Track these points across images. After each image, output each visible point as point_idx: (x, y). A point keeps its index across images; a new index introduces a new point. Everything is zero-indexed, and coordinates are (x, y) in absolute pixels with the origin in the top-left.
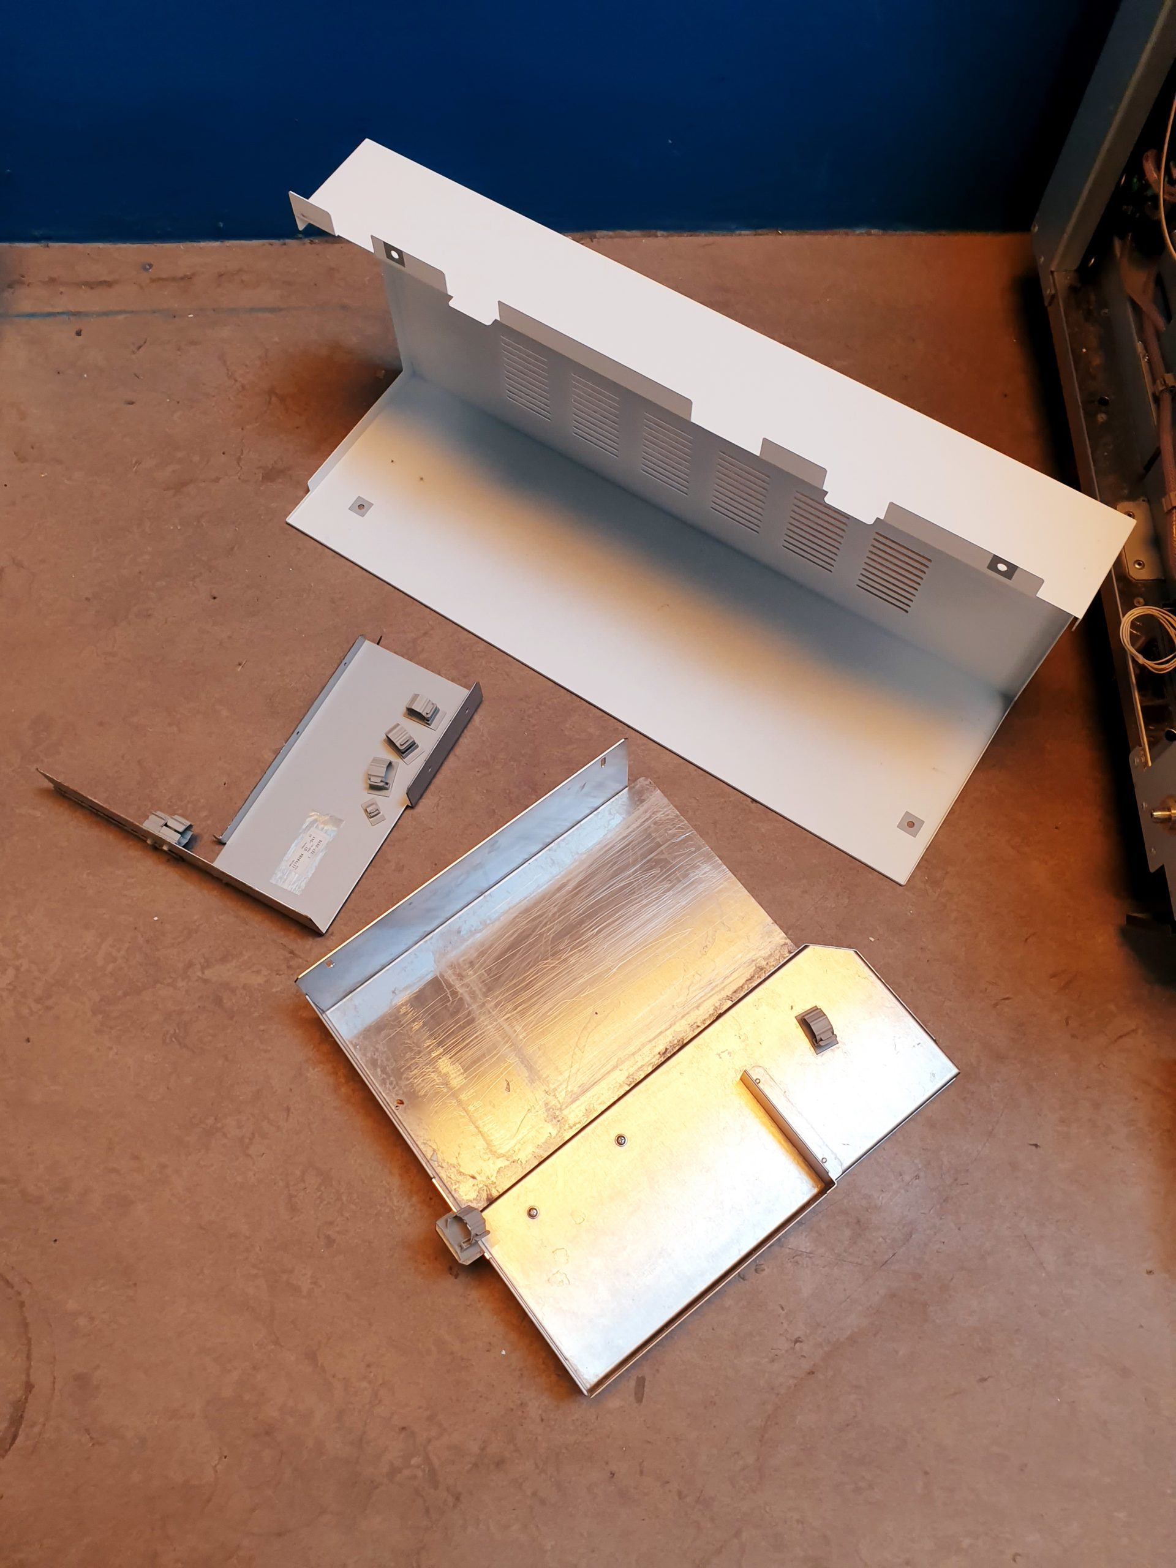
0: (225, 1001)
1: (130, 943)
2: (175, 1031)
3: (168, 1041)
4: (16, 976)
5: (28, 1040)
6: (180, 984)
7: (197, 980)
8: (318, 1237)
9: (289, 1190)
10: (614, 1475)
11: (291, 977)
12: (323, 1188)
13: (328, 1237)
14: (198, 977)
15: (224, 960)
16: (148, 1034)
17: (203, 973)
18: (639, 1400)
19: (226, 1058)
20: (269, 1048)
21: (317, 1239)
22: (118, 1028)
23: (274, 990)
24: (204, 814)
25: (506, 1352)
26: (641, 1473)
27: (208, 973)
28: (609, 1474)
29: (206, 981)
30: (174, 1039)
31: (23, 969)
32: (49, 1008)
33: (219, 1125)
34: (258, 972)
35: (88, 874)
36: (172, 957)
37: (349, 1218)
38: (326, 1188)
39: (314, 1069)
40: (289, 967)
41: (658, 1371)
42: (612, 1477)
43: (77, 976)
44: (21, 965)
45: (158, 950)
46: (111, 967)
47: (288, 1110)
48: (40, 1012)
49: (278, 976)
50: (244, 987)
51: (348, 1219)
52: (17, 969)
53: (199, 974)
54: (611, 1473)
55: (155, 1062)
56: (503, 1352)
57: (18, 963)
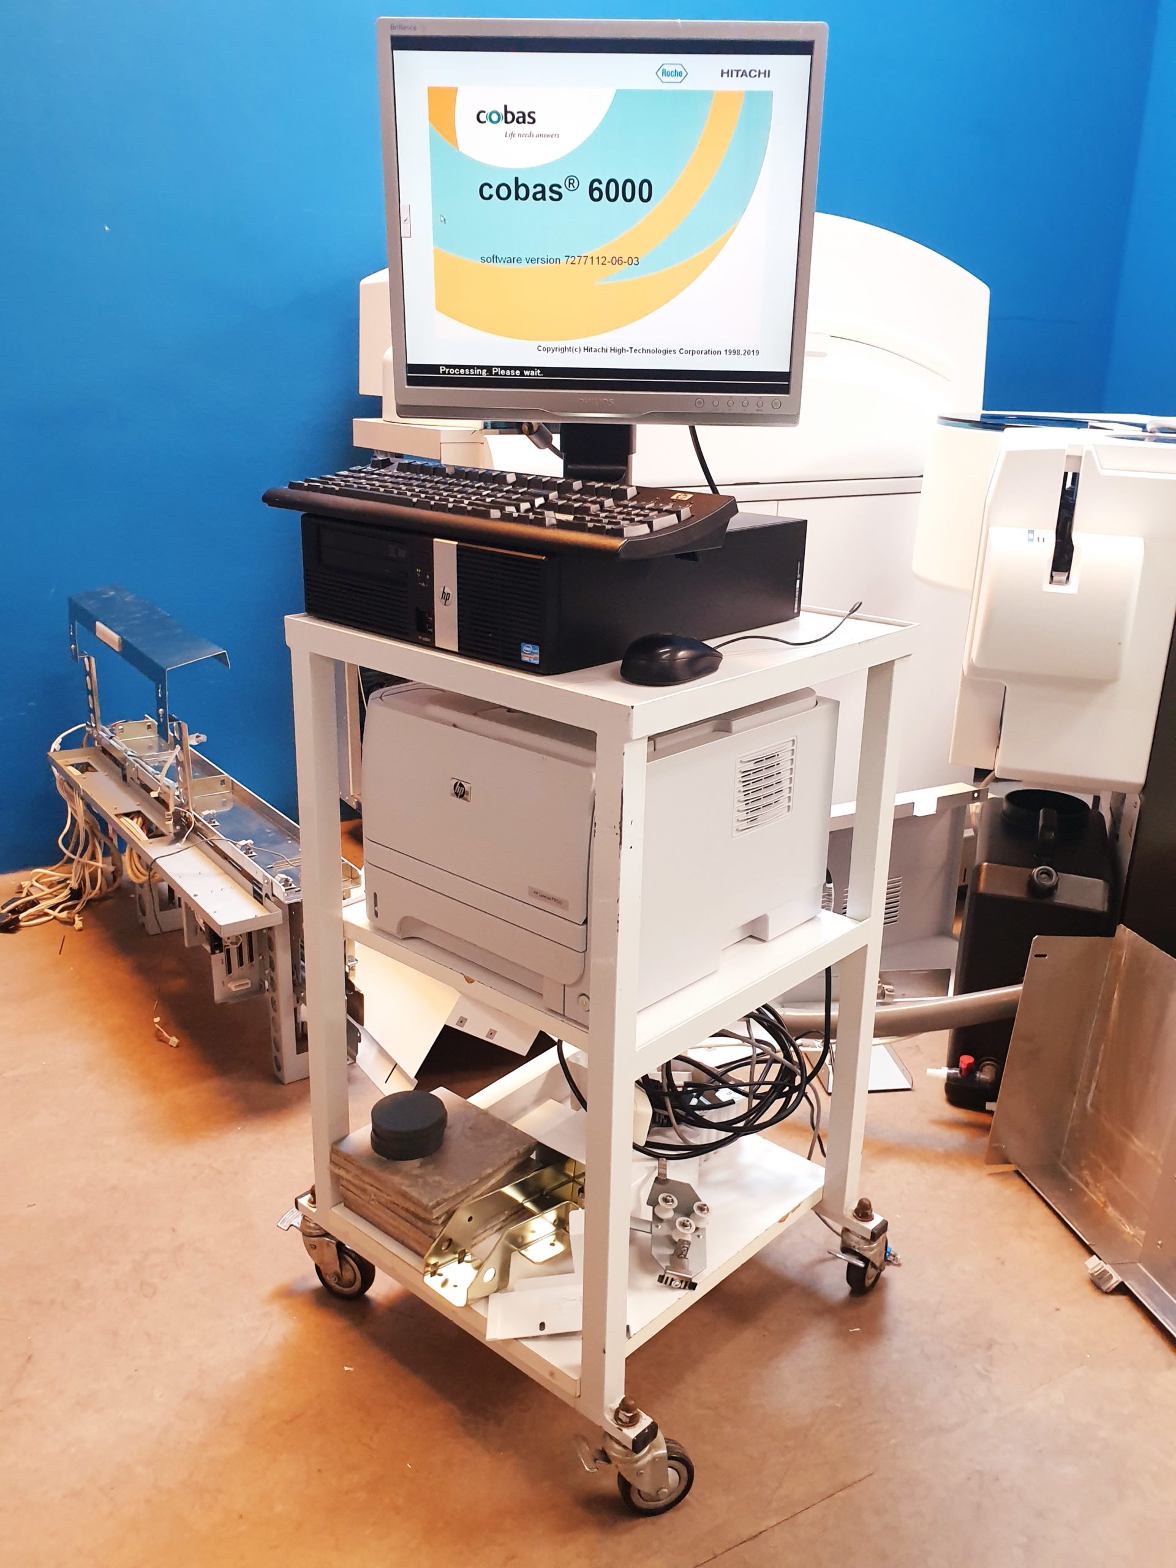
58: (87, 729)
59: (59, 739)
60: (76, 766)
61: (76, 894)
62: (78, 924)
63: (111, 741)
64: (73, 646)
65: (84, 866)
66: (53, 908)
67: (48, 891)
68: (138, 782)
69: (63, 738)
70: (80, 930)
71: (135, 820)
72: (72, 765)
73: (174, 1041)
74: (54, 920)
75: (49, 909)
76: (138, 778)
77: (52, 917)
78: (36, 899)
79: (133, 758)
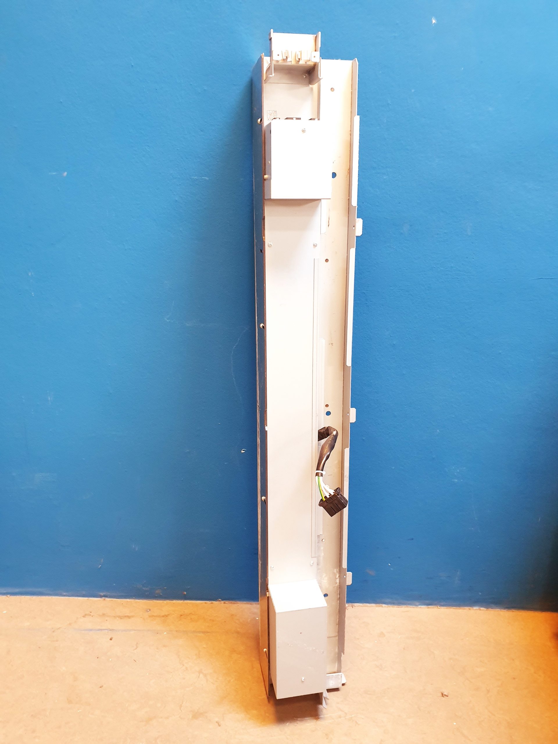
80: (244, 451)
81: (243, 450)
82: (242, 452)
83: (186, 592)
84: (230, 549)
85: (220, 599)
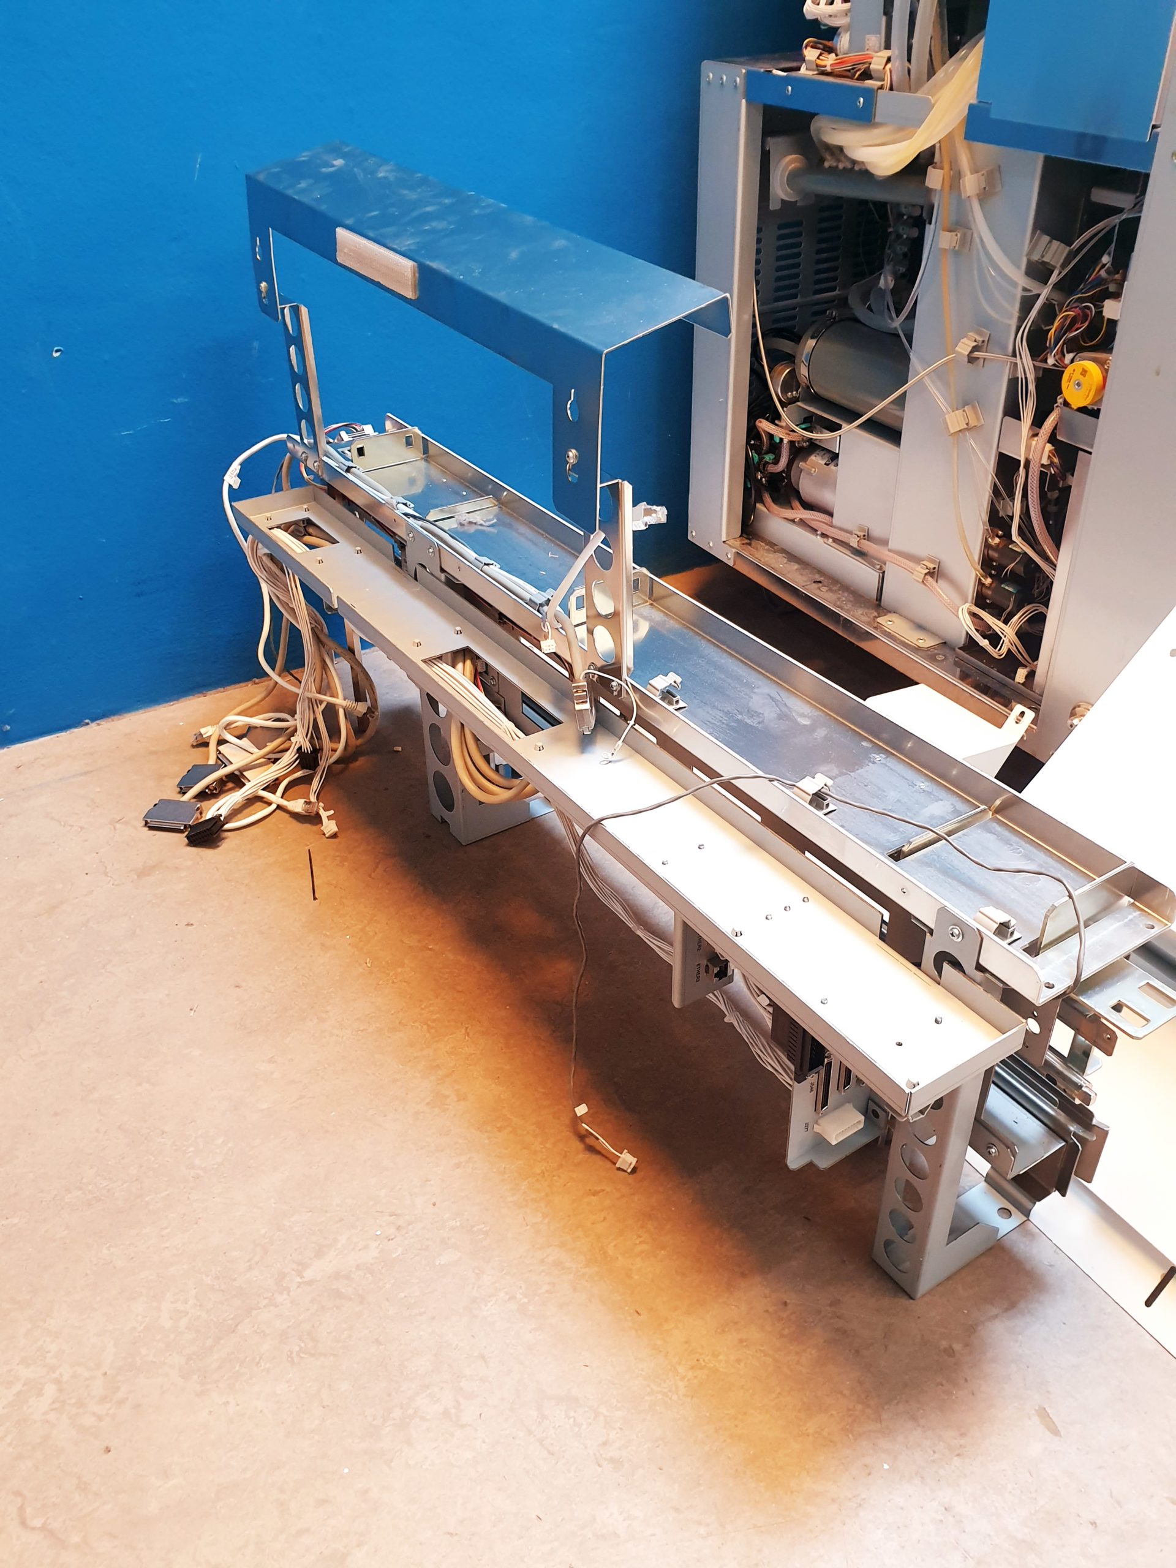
0: (344, 1291)
1: (195, 1289)
2: (299, 1346)
3: (296, 1360)
4: (60, 1390)
5: (108, 1450)
6: (279, 1299)
7: (298, 1287)
8: (599, 1466)
9: (535, 1436)
10: (1095, 1523)
11: (407, 1235)
12: (572, 1414)
13: (612, 1460)
14: (299, 1282)
15: (319, 1254)
16: (268, 1365)
17: (302, 1277)
18: (1056, 1432)
19: (377, 1342)
20: (423, 1310)
21: (600, 1469)
22: (225, 1378)
23: (394, 1256)
24: (219, 1141)
25: (888, 1465)
26: (1119, 1503)
27: (308, 1274)
28: (1090, 1526)
29: (310, 1283)
30: (302, 1355)
31: (65, 1379)
32: (121, 1402)
33: (411, 1411)
34: (366, 1247)
35: (108, 1249)
36: (255, 1279)
37: (621, 1427)
38: (575, 1412)
39: (486, 1306)
40: (398, 1228)
41: (1048, 1392)
42: (1096, 1527)
43: (144, 1351)
44: (61, 1375)
45: (235, 1280)
46: (184, 1322)
47: (482, 1357)
48: (111, 1412)
49: (391, 1241)
50: (358, 1267)
51: (621, 1429)
52: (57, 1381)
53: (298, 1279)
54: (1092, 1524)
55: (293, 1388)
56: (886, 1466)
57: (56, 1375)
58: (290, 445)
59: (235, 467)
60: (286, 527)
61: (308, 760)
62: (329, 826)
63: (349, 476)
64: (263, 285)
65: (313, 703)
66: (272, 787)
67: (258, 753)
68: (443, 577)
69: (241, 464)
70: (334, 836)
71: (460, 666)
72: (278, 527)
73: (627, 1160)
74: (278, 811)
75: (263, 789)
76: (442, 570)
77: (274, 806)
78: (239, 770)
79: (420, 523)
80: (58, 354)
81: (56, 349)
82: (56, 355)
83: (8, 725)
84: (81, 597)
85: (86, 719)
